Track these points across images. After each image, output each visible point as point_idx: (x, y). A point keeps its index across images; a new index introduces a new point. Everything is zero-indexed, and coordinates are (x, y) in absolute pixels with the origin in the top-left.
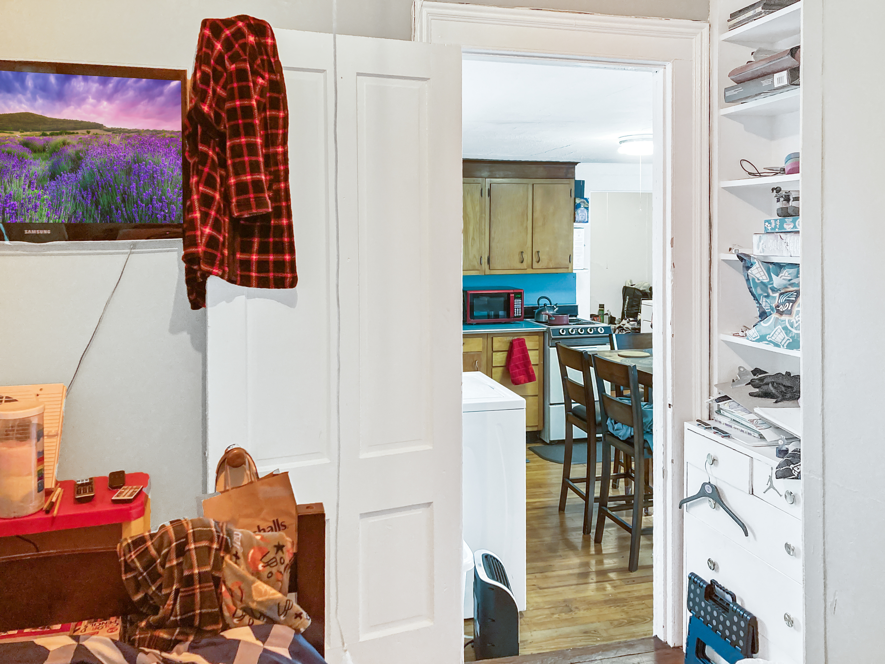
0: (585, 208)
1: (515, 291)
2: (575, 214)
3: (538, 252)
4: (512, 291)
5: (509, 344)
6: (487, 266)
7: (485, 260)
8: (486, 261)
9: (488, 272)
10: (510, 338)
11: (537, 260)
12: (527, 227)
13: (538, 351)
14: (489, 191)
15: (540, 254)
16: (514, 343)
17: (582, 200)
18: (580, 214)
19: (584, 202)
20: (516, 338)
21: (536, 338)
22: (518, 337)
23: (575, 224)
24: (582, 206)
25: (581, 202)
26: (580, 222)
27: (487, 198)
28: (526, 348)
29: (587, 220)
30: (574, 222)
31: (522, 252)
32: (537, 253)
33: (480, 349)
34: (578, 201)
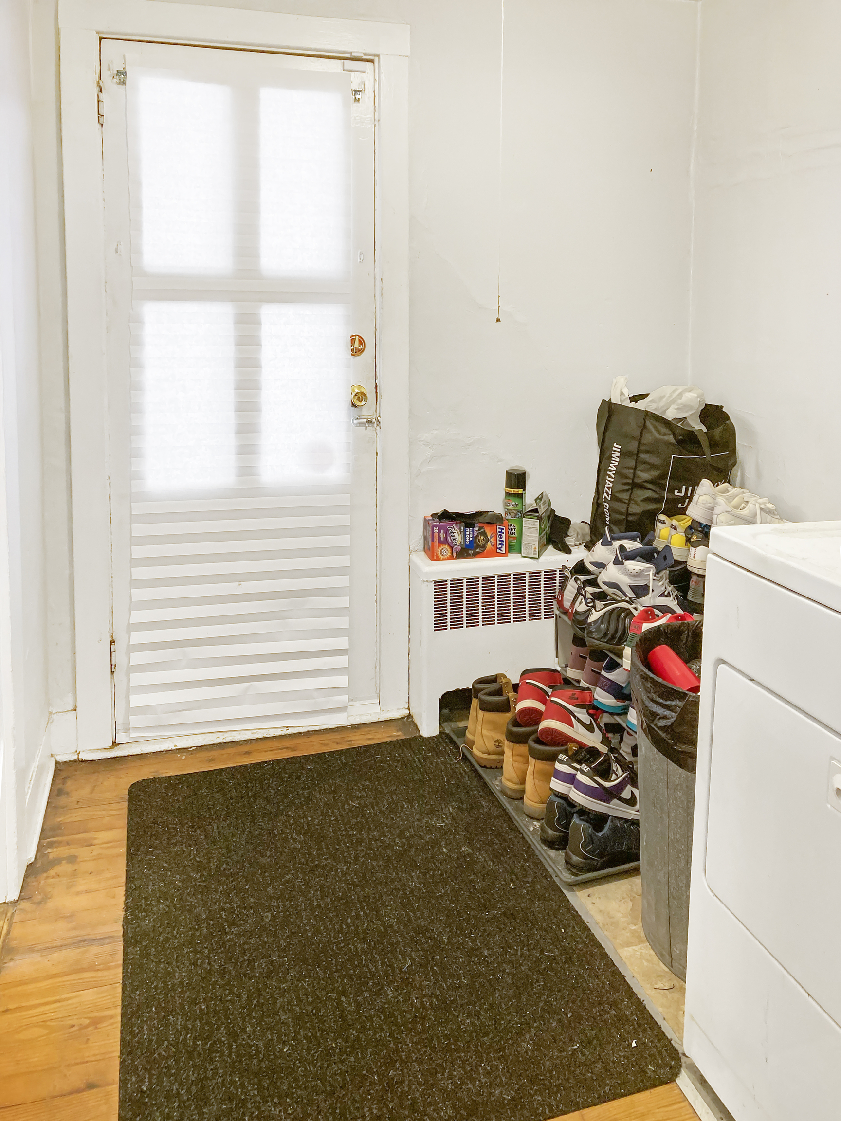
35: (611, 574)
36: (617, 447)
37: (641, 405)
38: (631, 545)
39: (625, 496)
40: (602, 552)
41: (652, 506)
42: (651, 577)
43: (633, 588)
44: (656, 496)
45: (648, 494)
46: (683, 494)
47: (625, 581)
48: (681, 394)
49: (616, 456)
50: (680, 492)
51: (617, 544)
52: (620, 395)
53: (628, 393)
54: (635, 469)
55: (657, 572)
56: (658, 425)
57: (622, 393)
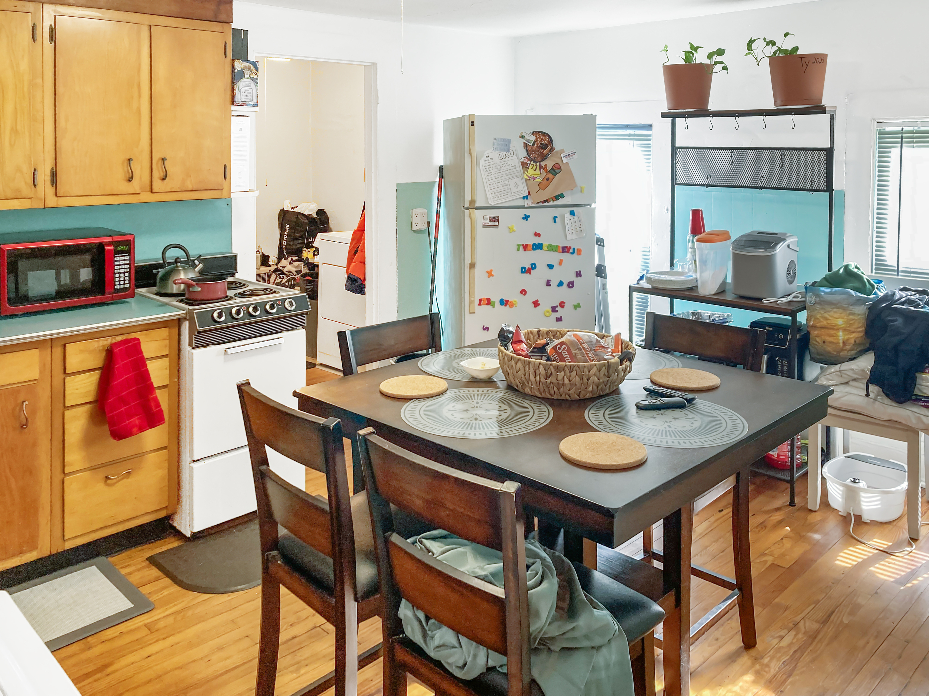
0: (251, 79)
1: (116, 239)
2: (233, 89)
3: (163, 160)
4: (109, 239)
5: (104, 354)
6: (50, 190)
7: (44, 176)
8: (48, 178)
9: (52, 202)
10: (107, 342)
11: (162, 175)
12: (139, 111)
13: (167, 359)
14: (53, 31)
15: (166, 162)
16: (116, 350)
17: (247, 64)
18: (243, 90)
19: (249, 69)
20: (119, 339)
21: (164, 332)
22: (124, 337)
23: (233, 108)
24: (247, 76)
25: (245, 68)
26: (243, 105)
27: (48, 46)
28: (143, 356)
29: (255, 101)
30: (233, 102)
31: (130, 160)
32: (161, 161)
33: (34, 373)
34: (239, 65)
35: (289, 268)
36: (287, 226)
37: (295, 210)
38: (295, 258)
39: (291, 243)
40: (284, 262)
41: (301, 245)
42: (303, 267)
43: (296, 271)
44: (302, 242)
45: (300, 241)
46: (311, 240)
47: (293, 269)
48: (309, 206)
49: (287, 229)
50: (310, 240)
51: (289, 259)
52: (288, 208)
53: (290, 207)
54: (294, 233)
55: (304, 265)
56: (302, 217)
57: (288, 206)
